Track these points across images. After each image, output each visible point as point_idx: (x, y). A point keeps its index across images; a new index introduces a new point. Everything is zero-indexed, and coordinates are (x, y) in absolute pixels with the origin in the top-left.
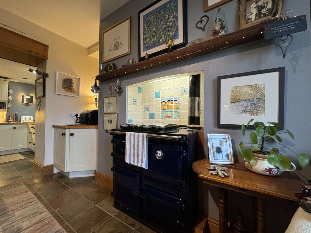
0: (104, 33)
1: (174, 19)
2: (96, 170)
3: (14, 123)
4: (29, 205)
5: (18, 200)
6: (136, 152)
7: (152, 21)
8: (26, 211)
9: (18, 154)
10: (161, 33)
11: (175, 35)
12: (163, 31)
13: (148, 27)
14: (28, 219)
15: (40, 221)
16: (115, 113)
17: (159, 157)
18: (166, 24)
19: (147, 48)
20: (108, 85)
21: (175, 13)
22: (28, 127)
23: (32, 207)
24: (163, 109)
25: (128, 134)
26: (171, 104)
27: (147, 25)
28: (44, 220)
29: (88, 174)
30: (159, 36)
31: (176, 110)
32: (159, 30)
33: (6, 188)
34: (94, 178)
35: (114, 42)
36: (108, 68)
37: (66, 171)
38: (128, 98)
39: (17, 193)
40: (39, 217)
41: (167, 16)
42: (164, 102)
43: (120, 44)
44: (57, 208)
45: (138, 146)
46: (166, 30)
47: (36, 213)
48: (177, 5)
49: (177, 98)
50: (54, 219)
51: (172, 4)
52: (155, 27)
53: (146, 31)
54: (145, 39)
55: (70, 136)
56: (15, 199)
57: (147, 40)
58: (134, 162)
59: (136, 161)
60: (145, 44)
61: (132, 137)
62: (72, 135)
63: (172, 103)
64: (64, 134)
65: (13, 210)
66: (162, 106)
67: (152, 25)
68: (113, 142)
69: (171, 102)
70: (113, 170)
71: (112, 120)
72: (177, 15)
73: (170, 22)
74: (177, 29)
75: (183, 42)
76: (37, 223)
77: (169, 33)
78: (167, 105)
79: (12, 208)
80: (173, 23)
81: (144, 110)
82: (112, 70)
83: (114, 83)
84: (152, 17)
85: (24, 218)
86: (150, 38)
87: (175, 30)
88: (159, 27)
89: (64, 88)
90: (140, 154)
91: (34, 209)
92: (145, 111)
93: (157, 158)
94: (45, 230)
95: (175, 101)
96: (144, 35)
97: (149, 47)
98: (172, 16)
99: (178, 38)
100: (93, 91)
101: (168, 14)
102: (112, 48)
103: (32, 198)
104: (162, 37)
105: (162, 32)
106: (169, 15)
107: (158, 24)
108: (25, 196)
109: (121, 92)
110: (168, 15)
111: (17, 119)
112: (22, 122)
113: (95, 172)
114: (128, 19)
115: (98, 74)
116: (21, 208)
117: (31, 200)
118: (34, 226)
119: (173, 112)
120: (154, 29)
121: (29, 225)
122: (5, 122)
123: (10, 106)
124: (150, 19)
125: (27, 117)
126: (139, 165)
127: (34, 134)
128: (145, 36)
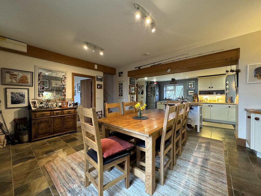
3: (230, 103)
4: (219, 153)
5: (216, 149)
8: (216, 155)
9: (232, 125)
14: (214, 159)
15: (218, 163)
23: (219, 155)
28: (220, 164)
33: (214, 141)
37: (252, 148)
39: (217, 145)
40: (219, 161)
44: (231, 165)
47: (219, 159)
50: (225, 168)
55: (255, 120)
56: (215, 147)
64: (250, 117)
65: (211, 151)
76: (217, 163)
79: (212, 150)
85: (213, 157)
89: (256, 76)
91: (220, 157)
94: (218, 168)
103: (222, 152)
108: (220, 149)
111: (232, 100)
112: (235, 103)
116: (215, 152)
117: (221, 152)
118: (214, 163)
121: (214, 161)
122: (225, 103)
123: (227, 92)
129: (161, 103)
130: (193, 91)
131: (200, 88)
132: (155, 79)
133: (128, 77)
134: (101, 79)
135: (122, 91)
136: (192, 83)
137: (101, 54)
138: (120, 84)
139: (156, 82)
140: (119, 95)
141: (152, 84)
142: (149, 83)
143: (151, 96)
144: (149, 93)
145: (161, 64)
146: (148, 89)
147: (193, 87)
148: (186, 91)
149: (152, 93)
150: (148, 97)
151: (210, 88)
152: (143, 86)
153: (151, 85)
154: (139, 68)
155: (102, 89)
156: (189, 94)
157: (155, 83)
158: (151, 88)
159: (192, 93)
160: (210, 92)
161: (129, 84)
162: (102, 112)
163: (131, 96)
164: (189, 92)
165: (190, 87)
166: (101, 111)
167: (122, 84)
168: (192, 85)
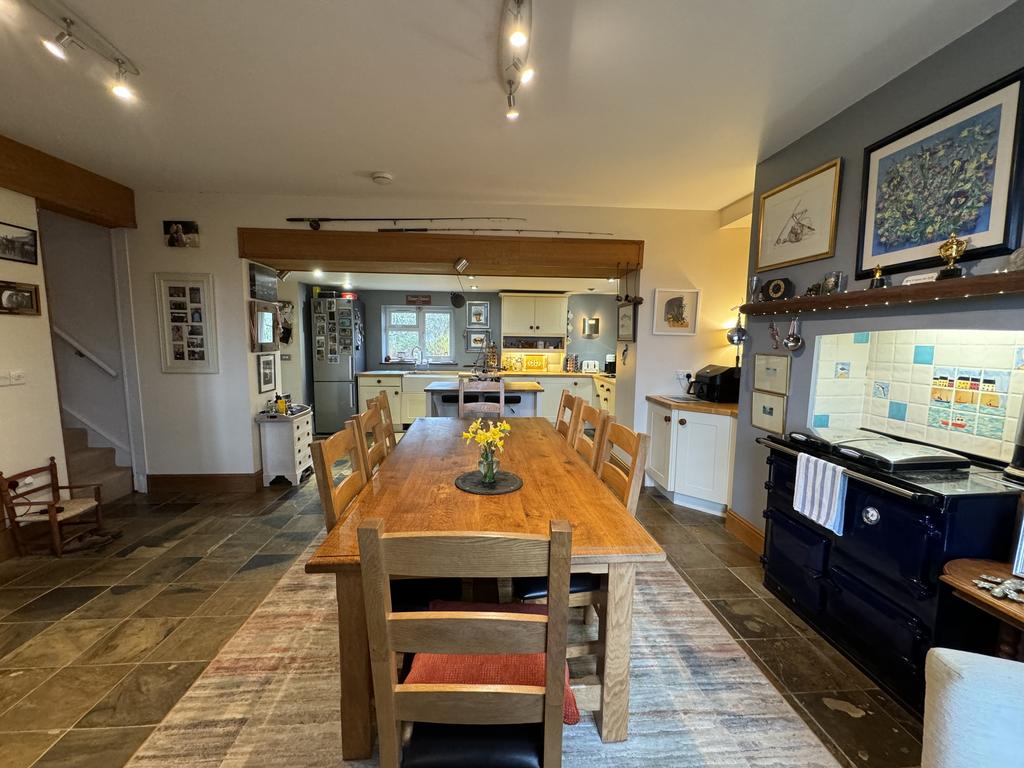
0: (765, 198)
1: (979, 175)
2: (726, 506)
3: (574, 373)
6: (817, 495)
7: (906, 174)
10: (933, 211)
11: (976, 219)
12: (940, 206)
13: (893, 191)
16: (782, 395)
17: (871, 521)
18: (950, 187)
19: (883, 247)
20: (768, 324)
21: (984, 156)
22: (594, 384)
24: (939, 400)
25: (802, 457)
26: (971, 388)
27: (889, 184)
29: (710, 508)
30: (923, 219)
31: (990, 409)
32: (925, 200)
34: (723, 520)
35: (792, 223)
36: (771, 288)
37: (670, 488)
38: (821, 364)
41: (957, 163)
42: (946, 379)
43: (806, 230)
45: (822, 488)
46: (948, 201)
48: (996, 132)
49: (998, 374)
51: (977, 129)
52: (915, 192)
53: (886, 200)
54: (879, 224)
55: (680, 426)
57: (886, 226)
58: (811, 512)
59: (815, 512)
60: (877, 237)
61: (811, 466)
62: (682, 422)
63: (975, 387)
64: (668, 419)
66: (934, 391)
67: (904, 186)
68: (770, 461)
69: (970, 382)
70: (766, 514)
71: (772, 409)
72: (990, 162)
73: (965, 181)
74: (988, 202)
75: (1001, 242)
77: (957, 213)
78: (954, 389)
80: (975, 184)
81: (872, 391)
82: (780, 294)
83: (784, 324)
84: (908, 164)
86: (896, 222)
87: (981, 204)
88: (926, 193)
89: (667, 319)
90: (825, 501)
92: (875, 394)
93: (865, 520)
95: (986, 381)
96: (878, 210)
97: (891, 245)
98: (974, 165)
99: (987, 229)
100: (731, 340)
101: (959, 156)
102: (785, 236)
104: (932, 222)
105: (936, 208)
106: (965, 159)
107: (925, 183)
109: (801, 348)
110: (960, 160)
112: (584, 373)
113: (725, 509)
114: (835, 165)
115: (745, 303)
119: (977, 415)
120: (910, 197)
122: (562, 373)
123: (569, 343)
124: (901, 170)
125: (591, 363)
126: (821, 522)
127: (606, 399)
128: (879, 216)
129: (379, 382)
130: (482, 336)
131: (509, 328)
132: (347, 281)
133: (241, 257)
134: (24, 244)
135: (194, 331)
136: (482, 309)
137: (123, 92)
138: (175, 291)
139: (355, 291)
140: (179, 356)
141: (332, 296)
142: (317, 290)
143: (333, 352)
144: (322, 338)
145: (426, 230)
146: (314, 320)
147: (483, 321)
148: (462, 335)
149: (334, 339)
150: (316, 356)
151: (531, 328)
152: (289, 303)
153: (331, 303)
154: (315, 224)
155: (38, 312)
156: (473, 345)
157: (349, 297)
158: (332, 316)
159: (482, 340)
160: (531, 341)
161: (247, 297)
162: (52, 468)
163: (262, 359)
164: (474, 337)
165: (474, 320)
166: (46, 463)
167: (195, 291)
168: (480, 315)
